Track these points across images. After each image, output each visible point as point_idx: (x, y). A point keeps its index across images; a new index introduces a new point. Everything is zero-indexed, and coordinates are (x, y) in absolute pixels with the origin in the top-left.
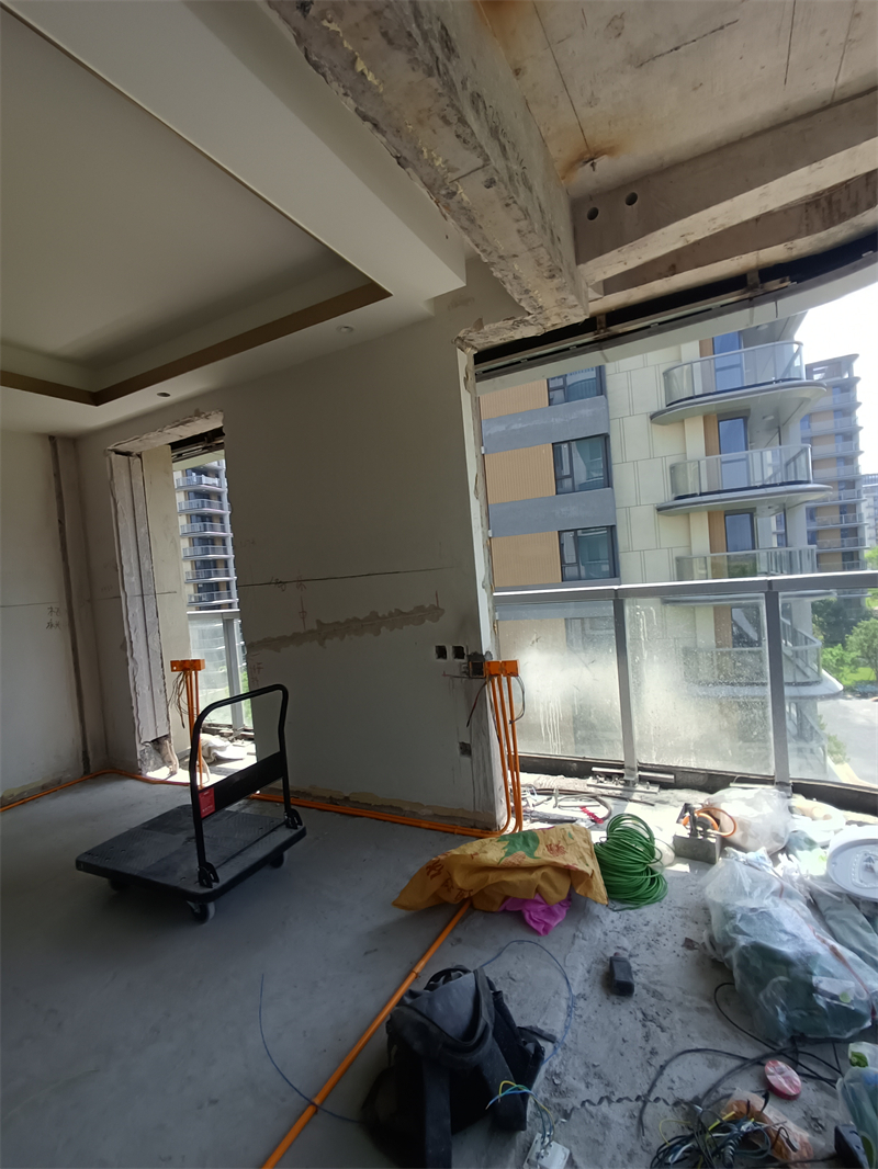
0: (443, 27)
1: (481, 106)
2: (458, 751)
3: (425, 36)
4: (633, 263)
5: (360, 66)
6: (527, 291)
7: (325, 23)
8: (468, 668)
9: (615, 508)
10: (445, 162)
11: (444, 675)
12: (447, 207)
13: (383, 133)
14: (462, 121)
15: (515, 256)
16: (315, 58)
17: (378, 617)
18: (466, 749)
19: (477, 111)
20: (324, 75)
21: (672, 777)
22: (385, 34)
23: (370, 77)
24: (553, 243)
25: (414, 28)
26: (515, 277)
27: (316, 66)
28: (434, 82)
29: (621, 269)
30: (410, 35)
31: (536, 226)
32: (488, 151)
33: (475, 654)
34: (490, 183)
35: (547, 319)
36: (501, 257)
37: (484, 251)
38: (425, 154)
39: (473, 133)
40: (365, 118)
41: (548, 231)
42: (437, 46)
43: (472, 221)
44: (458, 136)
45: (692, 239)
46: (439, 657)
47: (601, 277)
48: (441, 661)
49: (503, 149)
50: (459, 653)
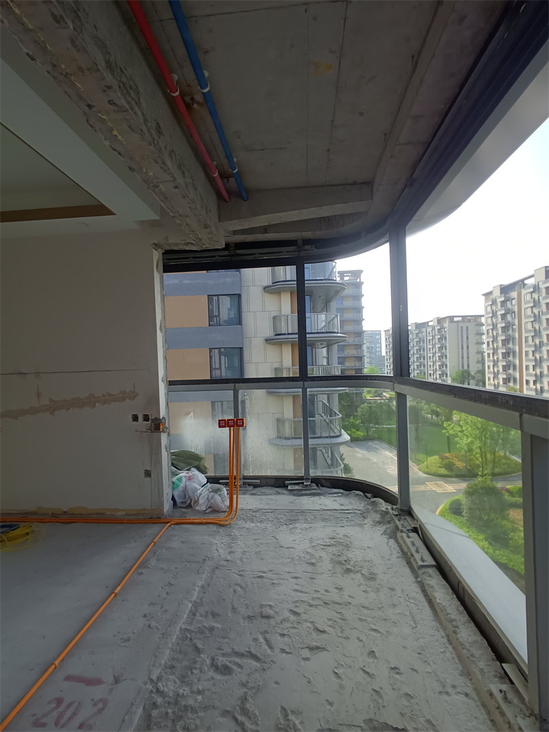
0: (157, 123)
1: (174, 155)
2: (143, 475)
3: (149, 130)
4: (246, 227)
5: (115, 133)
6: (193, 231)
7: (100, 115)
8: (151, 426)
9: (243, 337)
10: (154, 175)
11: (136, 431)
12: (154, 191)
13: (123, 157)
14: (164, 163)
15: (187, 216)
16: (91, 123)
17: (95, 398)
18: (148, 474)
19: (172, 159)
20: (95, 130)
21: (259, 481)
22: (129, 126)
23: (120, 137)
24: (207, 213)
25: (144, 128)
26: (187, 225)
27: (92, 126)
28: (152, 148)
29: (241, 228)
30: (142, 130)
31: (198, 206)
32: (175, 176)
33: (156, 418)
34: (176, 187)
35: (204, 244)
36: (180, 215)
37: (171, 211)
38: (144, 171)
39: (169, 169)
40: (114, 150)
41: (205, 208)
42: (154, 132)
43: (166, 199)
44: (162, 168)
45: (272, 223)
46: (134, 421)
47: (231, 229)
48: (134, 423)
49: (183, 173)
50: (146, 418)
